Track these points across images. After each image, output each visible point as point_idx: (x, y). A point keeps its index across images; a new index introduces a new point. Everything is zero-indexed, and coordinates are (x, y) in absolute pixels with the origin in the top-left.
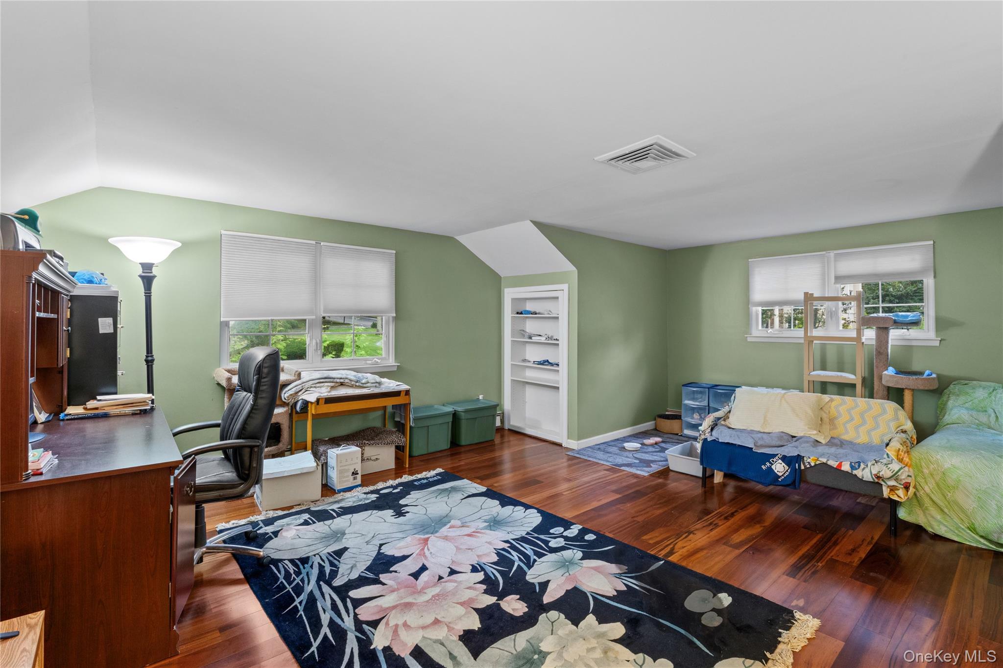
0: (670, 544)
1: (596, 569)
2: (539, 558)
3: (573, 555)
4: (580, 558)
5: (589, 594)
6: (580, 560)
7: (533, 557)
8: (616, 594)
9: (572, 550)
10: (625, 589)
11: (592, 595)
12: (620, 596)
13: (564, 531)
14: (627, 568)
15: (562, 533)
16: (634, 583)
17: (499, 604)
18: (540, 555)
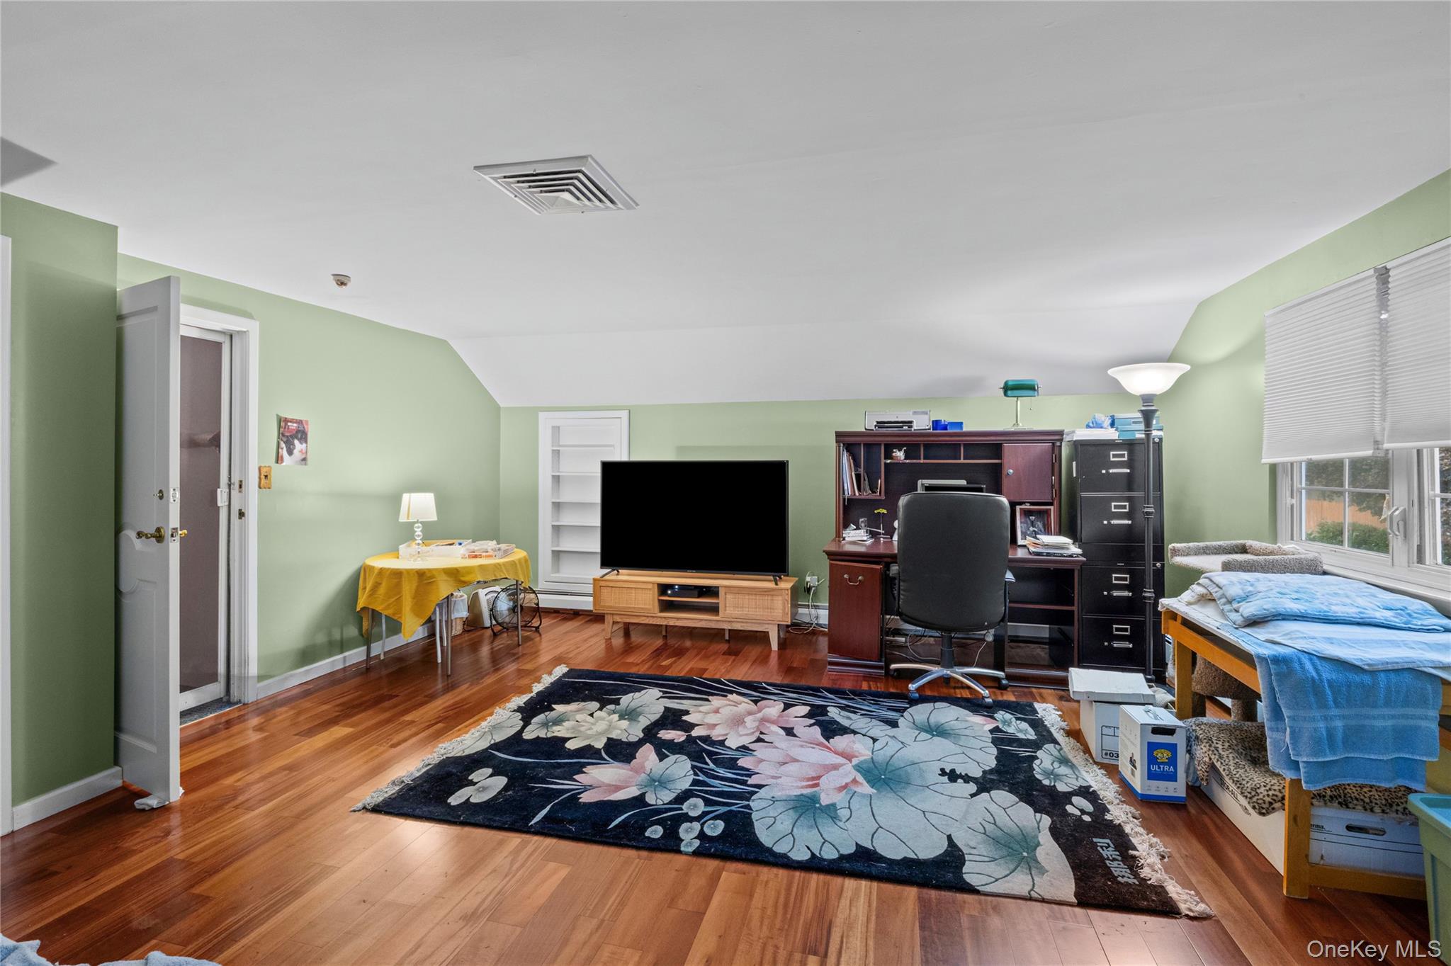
0: (518, 870)
1: (618, 788)
2: (694, 779)
3: (658, 796)
4: (646, 795)
5: (612, 761)
6: (646, 793)
7: (702, 777)
8: (584, 769)
9: (665, 802)
10: (576, 777)
11: (606, 760)
12: (579, 769)
13: (702, 830)
14: (580, 800)
15: (702, 825)
16: (566, 785)
17: (686, 731)
18: (695, 783)
